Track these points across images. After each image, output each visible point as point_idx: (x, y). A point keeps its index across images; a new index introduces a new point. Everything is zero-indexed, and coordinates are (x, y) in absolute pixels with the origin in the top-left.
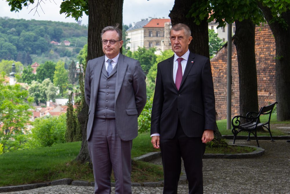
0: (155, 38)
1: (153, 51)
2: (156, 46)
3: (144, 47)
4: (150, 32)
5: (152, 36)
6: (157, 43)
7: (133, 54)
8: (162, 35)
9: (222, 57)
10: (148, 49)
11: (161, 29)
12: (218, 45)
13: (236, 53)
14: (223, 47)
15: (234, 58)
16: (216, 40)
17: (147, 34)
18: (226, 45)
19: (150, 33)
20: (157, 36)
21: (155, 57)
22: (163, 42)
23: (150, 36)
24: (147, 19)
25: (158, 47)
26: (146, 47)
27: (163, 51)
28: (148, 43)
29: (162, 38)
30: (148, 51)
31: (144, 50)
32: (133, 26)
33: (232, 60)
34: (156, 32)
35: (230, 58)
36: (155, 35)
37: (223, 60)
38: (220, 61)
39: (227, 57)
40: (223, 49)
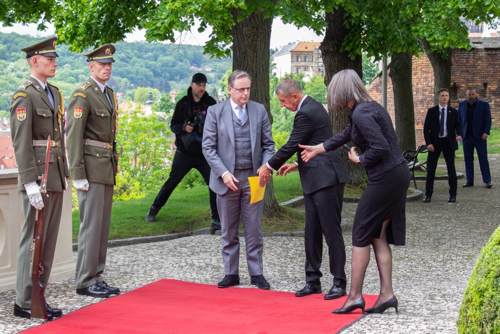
0: (303, 64)
1: (302, 77)
2: (305, 72)
3: (291, 73)
4: (298, 56)
5: (299, 61)
6: (305, 68)
7: (279, 80)
8: (311, 60)
9: (376, 87)
10: (296, 75)
11: (310, 53)
12: (371, 71)
13: (391, 83)
14: (377, 76)
15: (390, 88)
16: (369, 65)
17: (295, 59)
18: (380, 75)
19: (297, 58)
20: (305, 61)
21: (304, 84)
22: (312, 67)
23: (298, 61)
24: (294, 43)
25: (307, 73)
26: (293, 72)
27: (312, 77)
28: (295, 69)
29: (311, 63)
30: (296, 78)
31: (291, 76)
32: (280, 50)
33: (388, 90)
34: (304, 56)
35: (386, 89)
36: (303, 59)
37: (377, 90)
38: (374, 92)
39: (382, 88)
40: (378, 78)
